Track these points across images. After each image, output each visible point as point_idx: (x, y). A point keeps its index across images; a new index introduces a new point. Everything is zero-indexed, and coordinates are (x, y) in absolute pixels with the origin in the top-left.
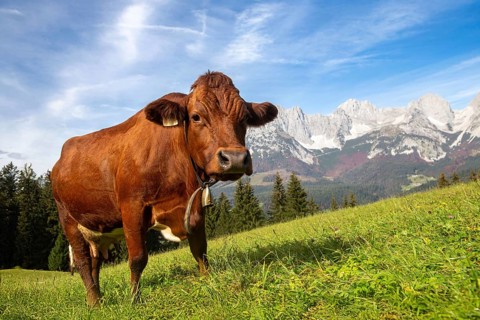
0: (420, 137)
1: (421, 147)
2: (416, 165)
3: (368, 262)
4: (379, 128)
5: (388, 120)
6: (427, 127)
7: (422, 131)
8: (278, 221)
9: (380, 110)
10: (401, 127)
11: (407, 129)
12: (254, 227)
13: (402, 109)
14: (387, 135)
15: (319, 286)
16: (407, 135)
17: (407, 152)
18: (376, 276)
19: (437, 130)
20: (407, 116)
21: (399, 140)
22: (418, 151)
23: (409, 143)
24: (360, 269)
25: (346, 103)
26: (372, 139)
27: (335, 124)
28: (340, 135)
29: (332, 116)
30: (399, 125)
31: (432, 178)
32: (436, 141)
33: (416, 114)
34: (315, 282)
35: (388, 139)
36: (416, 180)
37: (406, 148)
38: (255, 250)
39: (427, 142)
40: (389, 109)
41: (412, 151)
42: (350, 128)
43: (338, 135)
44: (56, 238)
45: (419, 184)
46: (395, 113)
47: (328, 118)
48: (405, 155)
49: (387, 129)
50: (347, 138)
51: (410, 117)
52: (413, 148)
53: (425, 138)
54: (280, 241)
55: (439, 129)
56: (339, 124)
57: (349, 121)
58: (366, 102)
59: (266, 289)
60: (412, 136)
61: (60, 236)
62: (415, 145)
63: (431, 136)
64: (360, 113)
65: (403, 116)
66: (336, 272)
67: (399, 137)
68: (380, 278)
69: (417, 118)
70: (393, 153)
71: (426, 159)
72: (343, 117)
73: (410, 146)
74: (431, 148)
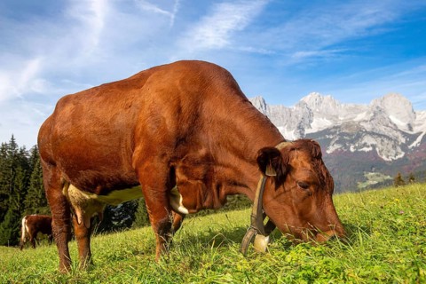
0: (380, 135)
1: (380, 146)
2: (374, 162)
3: (316, 249)
4: (340, 123)
5: (349, 117)
6: (387, 126)
7: (382, 129)
8: (233, 209)
9: (343, 105)
10: (362, 124)
11: (368, 127)
12: (208, 213)
13: (365, 106)
14: (347, 131)
15: (266, 269)
16: (367, 133)
17: (366, 149)
18: (321, 262)
19: (397, 130)
20: (369, 113)
21: (359, 137)
22: (377, 149)
23: (369, 140)
24: (308, 254)
25: (309, 96)
26: (333, 134)
27: (297, 117)
28: (300, 128)
29: (294, 108)
30: (359, 122)
31: (389, 177)
32: (395, 141)
33: (378, 113)
34: (263, 265)
35: (348, 135)
36: (373, 178)
37: (365, 145)
38: (207, 234)
39: (386, 141)
40: (352, 105)
41: (371, 149)
42: (311, 121)
43: (299, 128)
45: (375, 182)
46: (357, 110)
47: (290, 109)
48: (364, 152)
49: (348, 125)
50: (307, 131)
51: (372, 114)
52: (372, 145)
53: (385, 136)
54: (232, 227)
55: (400, 128)
56: (300, 116)
57: (311, 114)
58: (329, 96)
59: (214, 270)
60: (372, 134)
61: (10, 210)
62: (374, 143)
63: (391, 135)
64: (322, 107)
65: (365, 113)
66: (284, 257)
67: (359, 134)
68: (326, 263)
69: (379, 116)
70: (352, 150)
71: (384, 158)
72: (305, 110)
73: (369, 143)
74: (390, 147)
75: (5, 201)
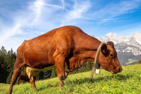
0: (133, 47)
1: (133, 50)
2: (131, 56)
3: (112, 86)
4: (119, 43)
5: (122, 40)
6: (135, 43)
7: (134, 45)
8: (84, 72)
9: (120, 37)
10: (127, 43)
11: (129, 44)
12: (76, 73)
13: (128, 37)
14: (122, 45)
15: (96, 92)
16: (128, 46)
17: (128, 51)
18: (114, 90)
19: (139, 44)
20: (129, 39)
21: (126, 47)
22: (132, 51)
23: (129, 48)
24: (110, 87)
25: (109, 34)
26: (117, 46)
27: (104, 41)
29: (104, 38)
30: (126, 42)
31: (136, 61)
32: (138, 48)
33: (132, 39)
34: (95, 91)
35: (122, 46)
36: (131, 61)
37: (128, 50)
38: (75, 80)
39: (135, 48)
40: (123, 37)
41: (130, 51)
44: (9, 73)
45: (132, 62)
46: (125, 38)
47: (102, 38)
48: (127, 52)
49: (122, 43)
51: (130, 40)
52: (130, 50)
53: (135, 47)
54: (83, 78)
55: (140, 44)
56: (106, 41)
57: (109, 40)
58: (115, 34)
59: (78, 92)
60: (130, 46)
61: (11, 72)
62: (131, 49)
63: (137, 46)
64: (113, 37)
65: (128, 39)
66: (101, 88)
67: (126, 46)
68: (116, 90)
69: (132, 40)
70: (123, 51)
71: (135, 54)
72: (107, 38)
73: (129, 49)
74: (136, 50)
75: (9, 69)
